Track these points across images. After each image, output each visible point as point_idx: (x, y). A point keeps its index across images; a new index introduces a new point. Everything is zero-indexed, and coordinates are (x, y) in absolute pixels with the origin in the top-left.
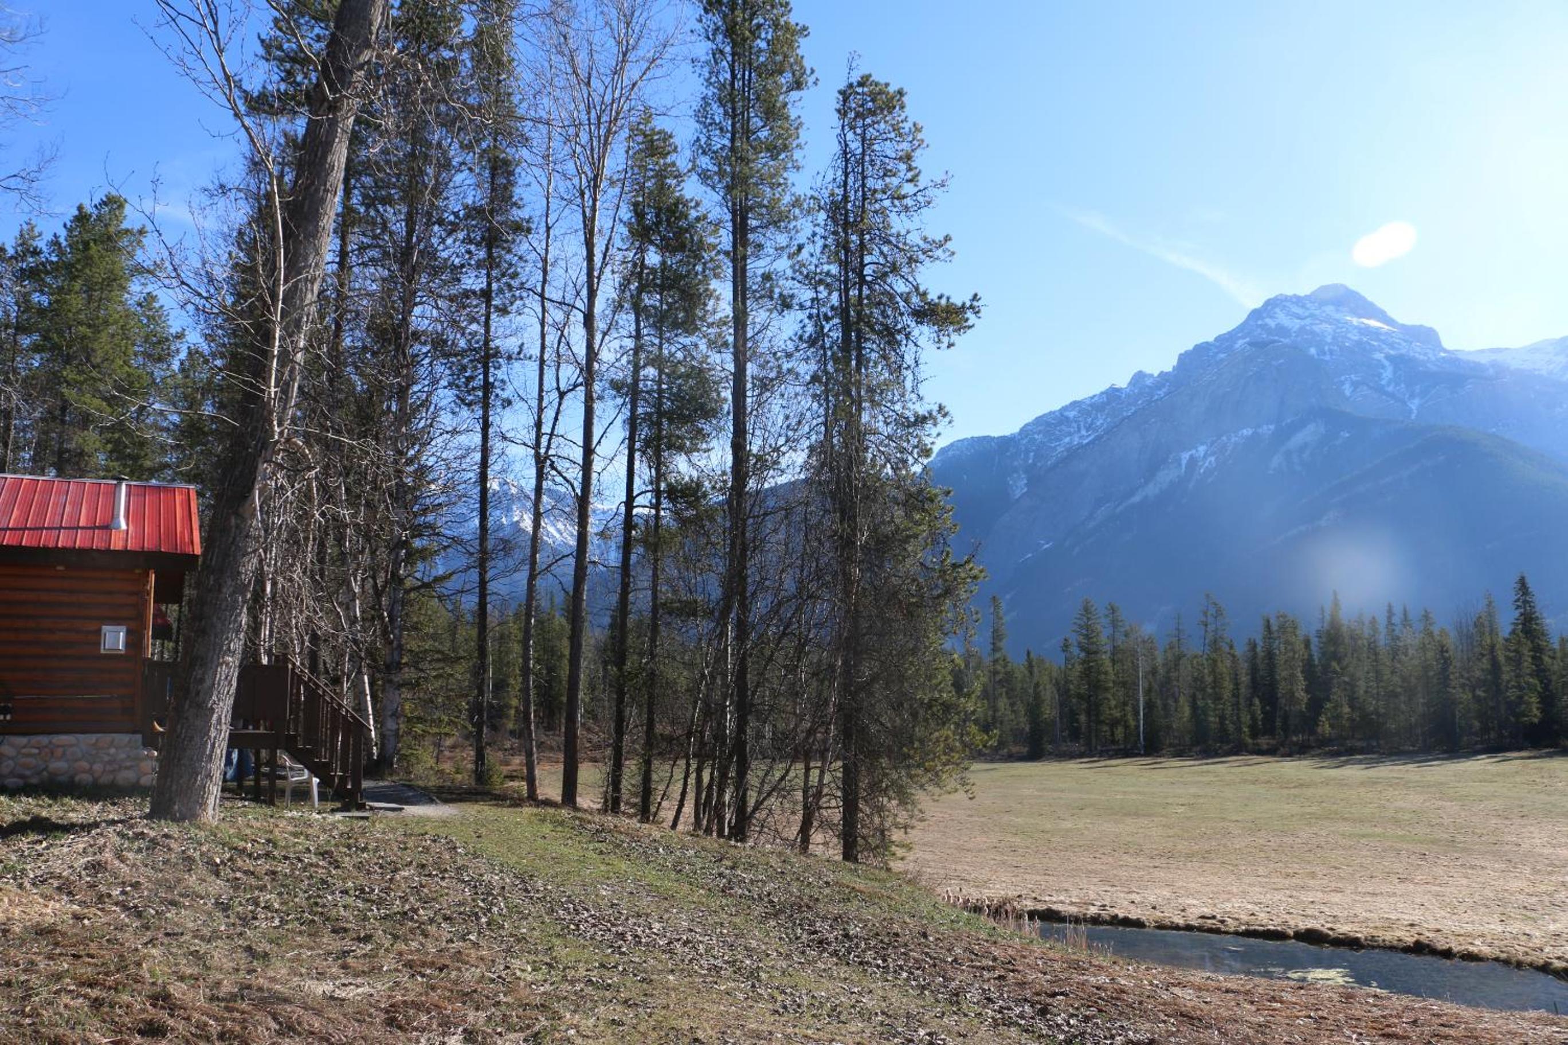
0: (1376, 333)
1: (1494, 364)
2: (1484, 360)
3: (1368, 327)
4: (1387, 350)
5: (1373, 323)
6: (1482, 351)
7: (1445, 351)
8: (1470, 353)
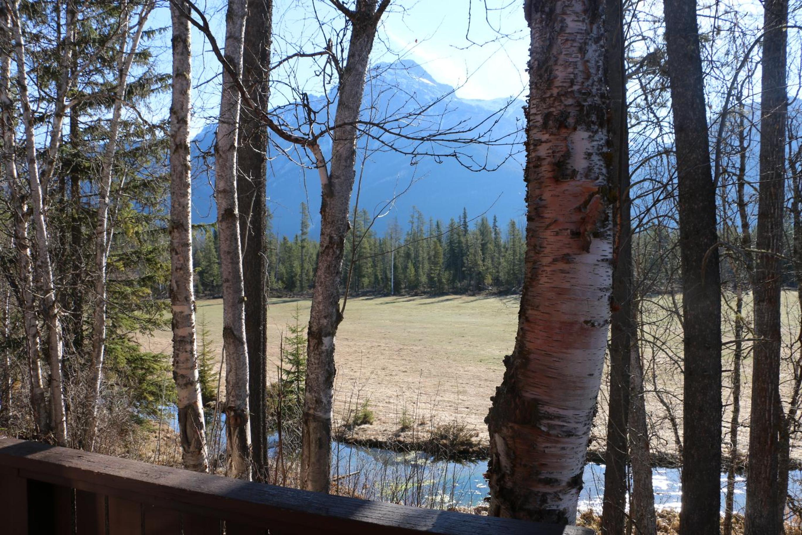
0: (427, 85)
1: (478, 107)
2: (474, 104)
3: (423, 83)
4: (431, 95)
5: (426, 81)
6: (473, 100)
7: (457, 98)
8: (467, 100)
